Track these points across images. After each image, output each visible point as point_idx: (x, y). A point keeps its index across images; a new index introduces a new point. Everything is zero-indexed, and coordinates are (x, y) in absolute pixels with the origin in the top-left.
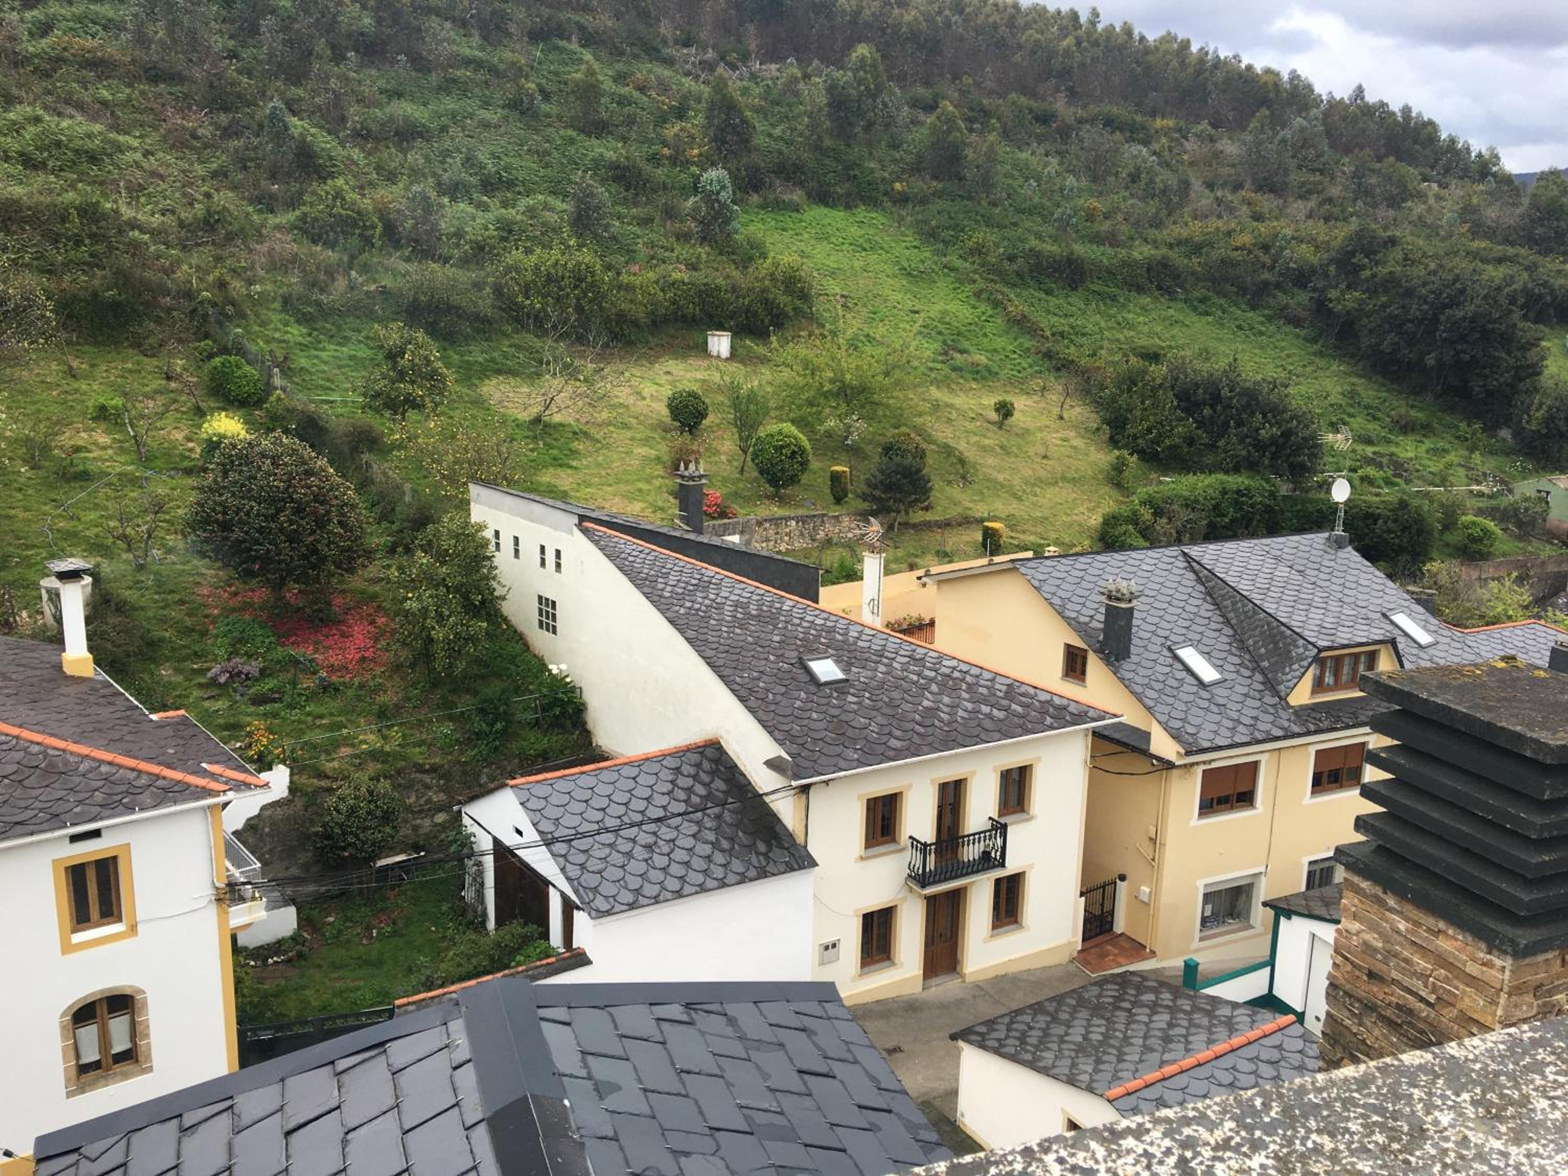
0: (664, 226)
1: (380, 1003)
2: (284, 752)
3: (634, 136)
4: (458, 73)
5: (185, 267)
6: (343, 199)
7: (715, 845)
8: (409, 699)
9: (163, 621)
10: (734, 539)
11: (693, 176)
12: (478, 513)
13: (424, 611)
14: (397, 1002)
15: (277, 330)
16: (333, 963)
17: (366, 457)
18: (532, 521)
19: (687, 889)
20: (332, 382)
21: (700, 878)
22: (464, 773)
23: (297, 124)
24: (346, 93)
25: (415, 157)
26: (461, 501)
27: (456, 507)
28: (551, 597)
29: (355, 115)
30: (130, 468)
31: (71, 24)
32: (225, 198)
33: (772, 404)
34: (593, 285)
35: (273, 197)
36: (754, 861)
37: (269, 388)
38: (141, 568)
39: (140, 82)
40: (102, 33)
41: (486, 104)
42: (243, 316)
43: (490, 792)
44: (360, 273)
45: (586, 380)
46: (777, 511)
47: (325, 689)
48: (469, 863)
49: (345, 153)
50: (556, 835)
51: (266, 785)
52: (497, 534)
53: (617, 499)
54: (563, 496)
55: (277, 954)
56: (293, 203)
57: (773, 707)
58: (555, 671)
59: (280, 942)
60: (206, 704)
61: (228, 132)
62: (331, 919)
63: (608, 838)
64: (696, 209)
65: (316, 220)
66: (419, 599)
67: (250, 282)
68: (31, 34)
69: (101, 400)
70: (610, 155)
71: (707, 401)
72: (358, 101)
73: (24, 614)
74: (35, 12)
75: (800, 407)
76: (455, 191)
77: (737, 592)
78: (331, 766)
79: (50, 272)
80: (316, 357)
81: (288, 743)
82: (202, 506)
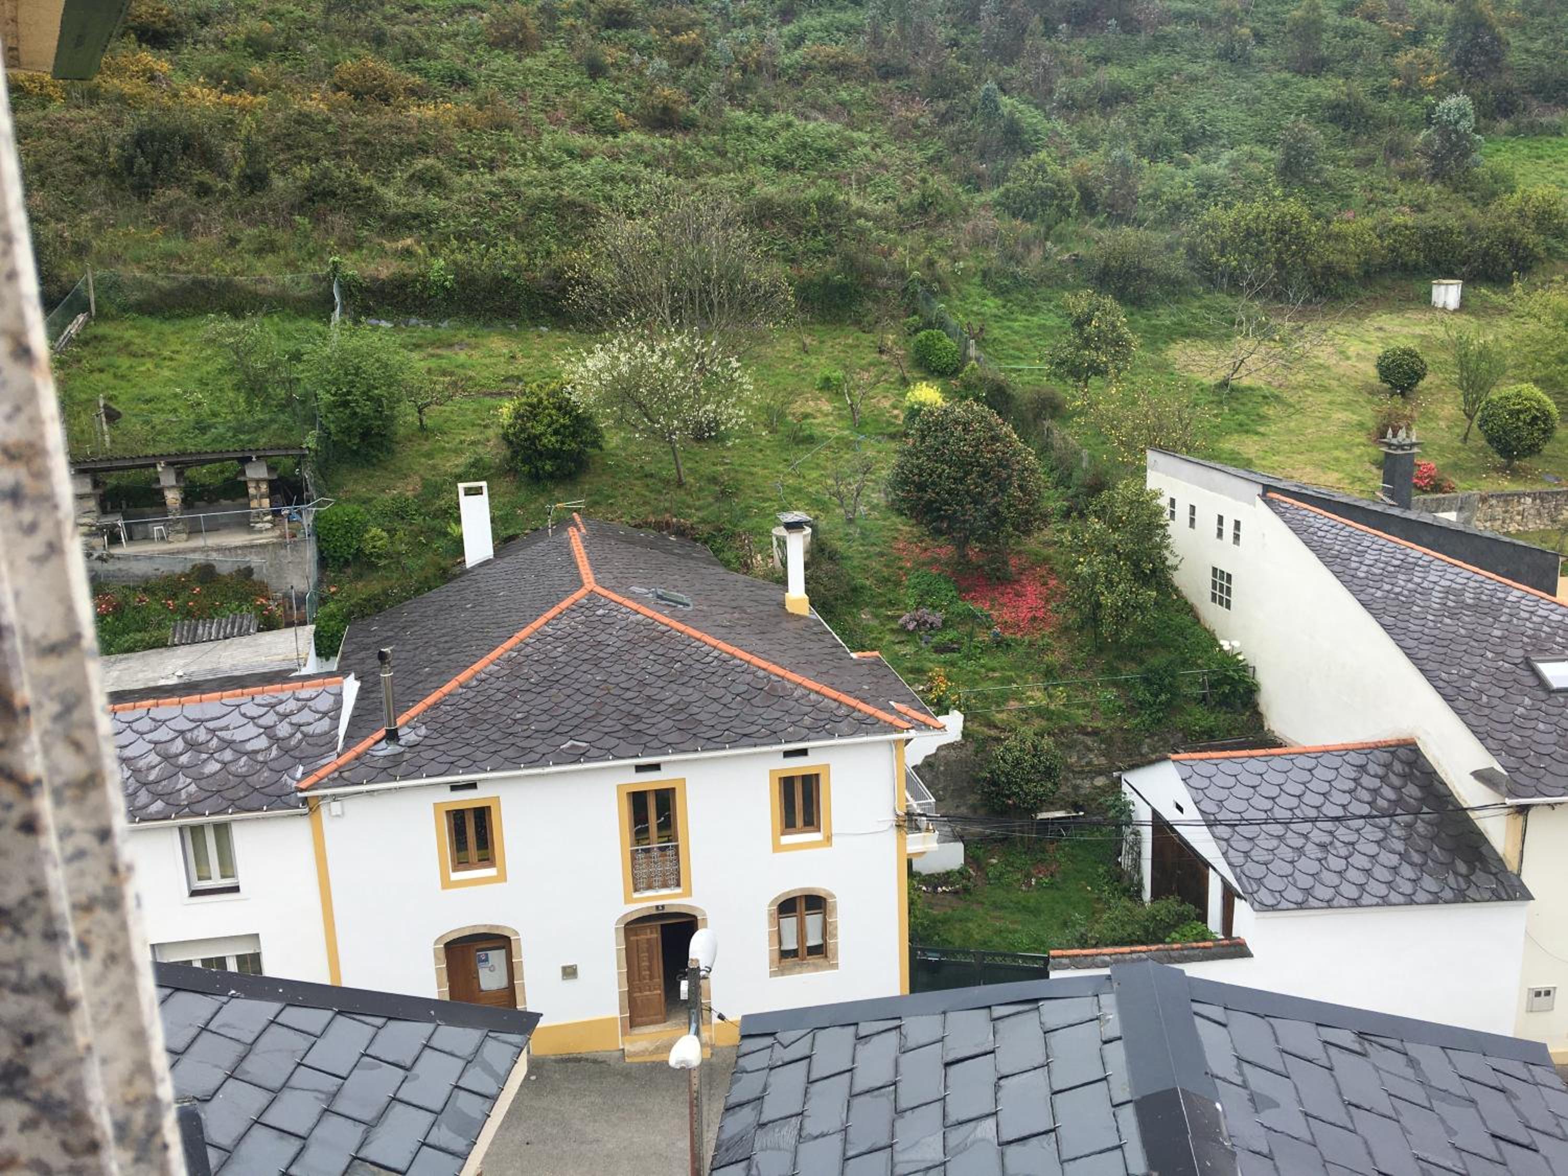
0: (1387, 165)
1: (1036, 950)
2: (959, 698)
3: (1358, 70)
4: (1168, 29)
5: (900, 249)
6: (1045, 172)
7: (1403, 856)
8: (1075, 661)
9: (865, 569)
10: (1451, 517)
11: (1427, 106)
12: (1153, 481)
13: (1095, 576)
14: (1052, 953)
15: (975, 303)
16: (994, 902)
17: (1047, 423)
18: (1211, 490)
19: (1366, 899)
20: (1021, 350)
21: (1383, 890)
22: (1126, 741)
23: (1006, 103)
24: (1055, 66)
25: (1118, 122)
26: (1138, 468)
27: (1132, 474)
28: (1226, 570)
29: (1062, 86)
30: (846, 432)
31: (819, 34)
32: (939, 182)
33: (1510, 362)
34: (1297, 237)
35: (980, 176)
36: (1451, 879)
37: (965, 359)
38: (851, 521)
39: (873, 80)
40: (844, 39)
41: (1195, 57)
42: (946, 292)
43: (1151, 763)
44: (1055, 243)
45: (1282, 340)
46: (1507, 485)
47: (999, 644)
48: (1127, 830)
49: (1050, 126)
50: (1219, 817)
51: (943, 728)
52: (1173, 502)
53: (1308, 469)
54: (1248, 464)
55: (946, 883)
56: (997, 181)
57: (1487, 711)
58: (1226, 647)
59: (948, 874)
60: (897, 647)
61: (944, 118)
62: (994, 861)
63: (1278, 829)
64: (1428, 143)
65: (1018, 194)
66: (1090, 564)
67: (955, 260)
68: (787, 47)
69: (827, 373)
70: (1329, 94)
71: (1426, 359)
72: (1067, 73)
73: (759, 557)
74: (791, 27)
75: (1546, 365)
76: (1157, 151)
77: (1448, 576)
78: (999, 717)
79: (793, 261)
80: (1009, 328)
81: (963, 691)
82: (902, 468)
